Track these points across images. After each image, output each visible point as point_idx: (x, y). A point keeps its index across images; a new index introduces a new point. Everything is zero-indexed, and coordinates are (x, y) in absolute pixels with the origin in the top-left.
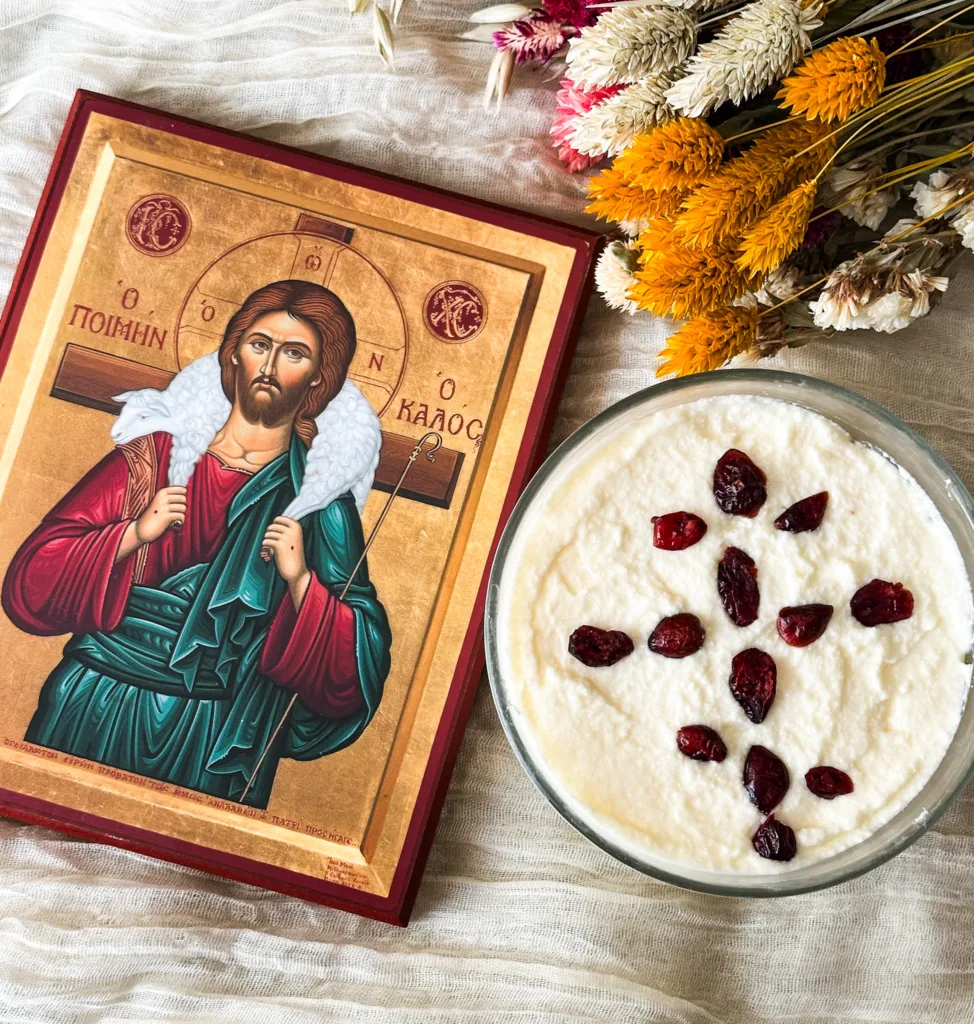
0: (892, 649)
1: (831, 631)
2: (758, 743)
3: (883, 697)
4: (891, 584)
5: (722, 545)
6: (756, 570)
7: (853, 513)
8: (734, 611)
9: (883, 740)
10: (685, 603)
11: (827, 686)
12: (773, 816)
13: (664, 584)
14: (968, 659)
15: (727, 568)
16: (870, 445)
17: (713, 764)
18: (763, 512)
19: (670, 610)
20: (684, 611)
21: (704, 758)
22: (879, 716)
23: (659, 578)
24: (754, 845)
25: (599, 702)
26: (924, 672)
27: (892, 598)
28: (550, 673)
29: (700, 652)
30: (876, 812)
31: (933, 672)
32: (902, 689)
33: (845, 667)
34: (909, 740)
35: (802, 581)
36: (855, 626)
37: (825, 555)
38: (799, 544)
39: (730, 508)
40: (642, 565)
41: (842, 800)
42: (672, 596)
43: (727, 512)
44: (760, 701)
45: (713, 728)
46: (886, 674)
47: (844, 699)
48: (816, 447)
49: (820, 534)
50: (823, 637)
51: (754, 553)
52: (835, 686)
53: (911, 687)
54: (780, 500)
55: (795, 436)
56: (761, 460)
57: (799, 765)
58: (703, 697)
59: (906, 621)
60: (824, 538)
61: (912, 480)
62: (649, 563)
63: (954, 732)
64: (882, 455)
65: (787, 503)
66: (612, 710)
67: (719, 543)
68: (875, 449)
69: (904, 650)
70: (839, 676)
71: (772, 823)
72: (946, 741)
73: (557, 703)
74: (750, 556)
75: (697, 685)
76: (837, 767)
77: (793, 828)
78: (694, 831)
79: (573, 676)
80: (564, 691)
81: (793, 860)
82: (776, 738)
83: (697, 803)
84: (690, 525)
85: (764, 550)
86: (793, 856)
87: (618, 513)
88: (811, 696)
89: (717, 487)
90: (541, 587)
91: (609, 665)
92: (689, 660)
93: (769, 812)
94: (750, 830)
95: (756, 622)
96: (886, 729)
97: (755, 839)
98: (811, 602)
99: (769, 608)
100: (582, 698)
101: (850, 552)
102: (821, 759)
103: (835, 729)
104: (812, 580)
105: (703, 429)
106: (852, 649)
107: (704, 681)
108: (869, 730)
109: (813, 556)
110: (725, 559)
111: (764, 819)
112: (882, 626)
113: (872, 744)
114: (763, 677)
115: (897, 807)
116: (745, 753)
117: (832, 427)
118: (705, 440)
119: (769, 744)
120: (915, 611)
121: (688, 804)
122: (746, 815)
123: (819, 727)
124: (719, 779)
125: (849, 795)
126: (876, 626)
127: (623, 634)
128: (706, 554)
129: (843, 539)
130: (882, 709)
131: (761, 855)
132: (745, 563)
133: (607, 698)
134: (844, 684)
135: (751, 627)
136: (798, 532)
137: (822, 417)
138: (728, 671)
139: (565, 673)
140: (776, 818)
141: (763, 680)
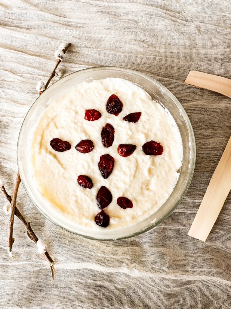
0: (153, 163)
1: (135, 154)
2: (104, 185)
3: (148, 178)
4: (157, 143)
6: (114, 131)
7: (148, 120)
9: (146, 192)
10: (89, 137)
11: (130, 171)
12: (103, 210)
13: (85, 130)
14: (178, 171)
15: (105, 129)
16: (157, 101)
17: (88, 189)
18: (120, 114)
19: (84, 138)
20: (89, 139)
21: (85, 187)
22: (146, 184)
24: (95, 219)
25: (56, 162)
26: (164, 173)
27: (156, 147)
28: (43, 151)
29: (91, 152)
30: (139, 216)
31: (166, 173)
32: (155, 177)
33: (137, 167)
34: (155, 194)
35: (128, 137)
36: (143, 154)
37: (137, 132)
38: (129, 126)
40: (79, 124)
41: (128, 210)
42: (86, 134)
43: (109, 113)
44: (107, 171)
45: (90, 177)
46: (150, 171)
47: (134, 176)
48: (140, 99)
49: (137, 124)
50: (132, 155)
51: (115, 126)
52: (133, 172)
53: (158, 176)
54: (126, 112)
55: (134, 94)
56: (122, 99)
57: (116, 195)
58: (89, 166)
59: (160, 155)
60: (138, 126)
61: (169, 113)
62: (82, 123)
63: (170, 194)
64: (160, 104)
65: (128, 114)
66: (60, 166)
67: (104, 121)
68: (158, 103)
69: (158, 165)
70: (135, 169)
72: (167, 196)
73: (43, 160)
74: (114, 127)
75: (88, 162)
76: (128, 198)
77: (110, 216)
78: (76, 210)
79: (50, 153)
80: (46, 157)
81: (107, 227)
82: (110, 185)
83: (80, 201)
84: (96, 114)
85: (118, 126)
87: (76, 106)
88: (124, 173)
89: (108, 105)
90: (48, 126)
91: (62, 152)
92: (87, 154)
93: (102, 209)
94: (94, 215)
95: (111, 147)
96: (148, 189)
97: (96, 217)
98: (130, 143)
99: (116, 143)
100: (51, 160)
101: (145, 131)
102: (123, 195)
103: (130, 186)
104: (131, 137)
106: (140, 161)
107: (91, 163)
108: (142, 188)
109: (133, 130)
110: (106, 126)
111: (100, 211)
112: (152, 155)
113: (142, 193)
114: (109, 164)
115: (147, 216)
116: (99, 188)
117: (146, 94)
118: (107, 91)
119: (107, 186)
120: (163, 153)
121: (76, 201)
122: (96, 210)
123: (125, 183)
124: (88, 195)
125: (131, 208)
126: (150, 155)
127: (68, 142)
128: (100, 124)
129: (144, 127)
130: (147, 182)
131: (96, 223)
132: (111, 129)
133: (59, 162)
134: (136, 171)
135: (109, 148)
136: (130, 122)
137: (143, 90)
138: (99, 160)
139: (48, 152)
140: (104, 212)
141: (109, 165)
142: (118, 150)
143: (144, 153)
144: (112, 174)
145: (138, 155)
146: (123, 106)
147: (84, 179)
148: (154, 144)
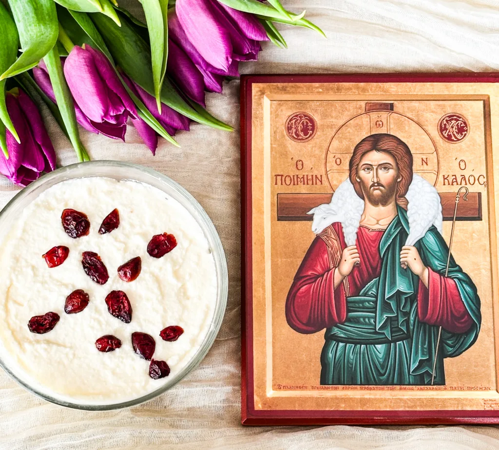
0: (174, 263)
1: (144, 266)
2: (134, 332)
3: (180, 285)
4: (161, 234)
5: (79, 253)
6: (99, 257)
7: (132, 212)
8: (97, 279)
9: (188, 303)
10: (73, 286)
11: (153, 292)
12: (153, 360)
13: (61, 282)
14: (209, 252)
15: (86, 262)
16: (126, 180)
17: (117, 349)
18: (91, 230)
19: (68, 292)
20: (74, 290)
21: (112, 349)
22: (182, 294)
23: (58, 281)
24: (151, 377)
25: (55, 347)
26: (194, 266)
27: (164, 240)
28: (27, 346)
29: (89, 304)
30: (198, 335)
31: (198, 264)
32: (187, 278)
33: (157, 280)
34: (199, 298)
35: (121, 252)
37: (127, 236)
38: (113, 237)
39: (75, 236)
40: (47, 279)
41: (181, 337)
42: (66, 286)
43: (75, 238)
44: (125, 312)
45: (110, 334)
46: (176, 274)
47: (162, 294)
49: (121, 227)
50: (142, 271)
51: (95, 250)
52: (156, 291)
53: (190, 275)
54: (96, 222)
55: (90, 191)
56: (80, 209)
57: (155, 332)
58: (99, 322)
59: (175, 248)
60: (124, 228)
62: (50, 277)
63: (216, 285)
64: (133, 181)
65: (101, 222)
66: (62, 348)
67: (77, 253)
68: (129, 180)
69: (180, 261)
70: (156, 285)
71: (154, 362)
73: (35, 357)
74: (94, 252)
75: (95, 319)
76: (172, 325)
77: (165, 361)
78: (121, 383)
79: (38, 342)
80: (36, 350)
81: (170, 374)
82: (141, 326)
83: (118, 370)
84: (60, 251)
85: (99, 247)
86: (169, 372)
87: (26, 261)
88: (148, 299)
89: (66, 229)
90: (7, 310)
91: (52, 329)
92: (86, 310)
93: (151, 359)
94: (146, 370)
95: (109, 279)
96: (188, 299)
97: (150, 373)
98: (129, 259)
99: (112, 270)
100: (45, 349)
101: (138, 230)
102: (164, 324)
103: (164, 309)
104: (125, 250)
105: (49, 208)
106: (157, 271)
107: (97, 316)
108: (180, 302)
109: (122, 239)
110: (83, 259)
111: (149, 362)
112: (166, 255)
113: (184, 307)
114: (122, 301)
116: (130, 338)
117: (105, 180)
118: (51, 211)
119: (139, 330)
120: (178, 241)
121: (114, 373)
122: (144, 365)
123: (157, 312)
124: (123, 355)
125: (183, 335)
126: (162, 256)
127: (51, 312)
128: (74, 261)
129: (132, 225)
130: (182, 290)
131: (155, 379)
132: (93, 256)
133: (59, 345)
134: (160, 288)
135: (107, 283)
136: (110, 232)
137: (98, 178)
138: (106, 306)
139: (34, 342)
140: (155, 360)
141: (123, 303)
142: (120, 276)
143: (155, 258)
144: (133, 311)
145: (149, 264)
146: (88, 217)
147: (105, 341)
148: (159, 238)
